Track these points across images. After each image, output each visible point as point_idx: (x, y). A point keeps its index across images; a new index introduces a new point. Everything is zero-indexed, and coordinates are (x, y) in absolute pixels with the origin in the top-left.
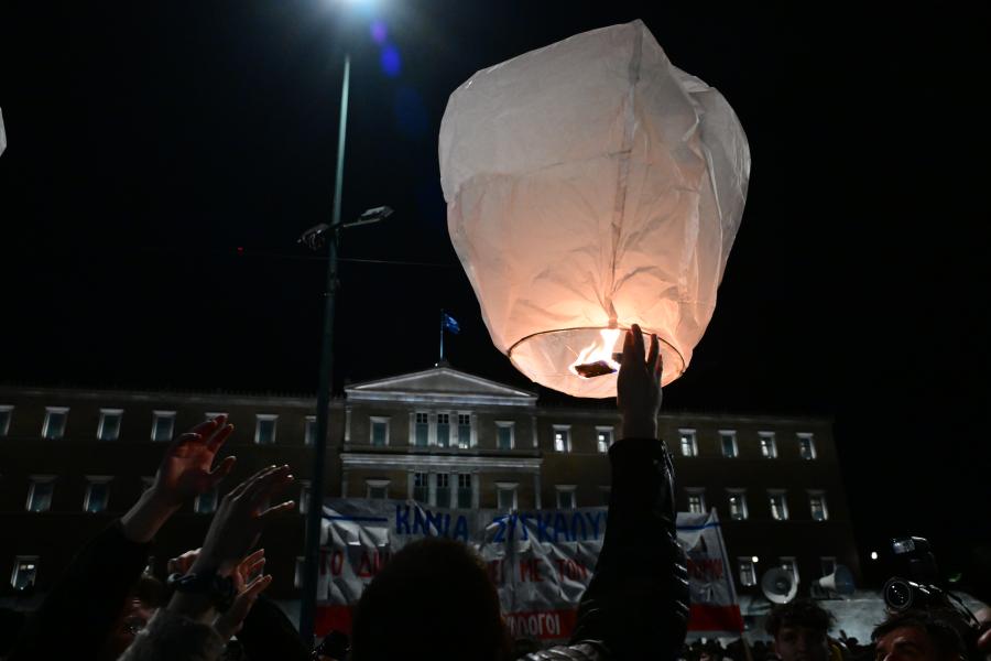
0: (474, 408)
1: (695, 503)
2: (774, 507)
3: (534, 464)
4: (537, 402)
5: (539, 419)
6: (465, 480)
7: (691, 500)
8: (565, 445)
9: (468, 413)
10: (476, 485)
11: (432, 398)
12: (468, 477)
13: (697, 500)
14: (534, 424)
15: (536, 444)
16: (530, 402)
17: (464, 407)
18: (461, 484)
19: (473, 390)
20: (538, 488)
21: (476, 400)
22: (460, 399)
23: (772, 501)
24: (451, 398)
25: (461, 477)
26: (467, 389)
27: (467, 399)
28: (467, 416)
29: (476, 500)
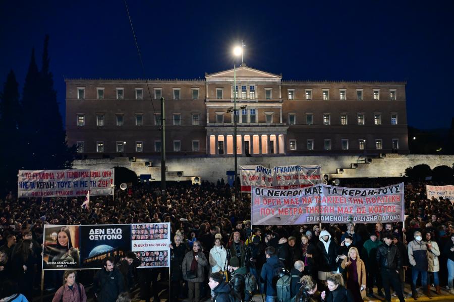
0: (256, 83)
1: (343, 119)
2: (376, 120)
3: (279, 105)
4: (281, 80)
5: (282, 87)
6: (253, 111)
7: (342, 117)
8: (292, 97)
9: (254, 85)
10: (257, 114)
11: (239, 79)
12: (254, 110)
13: (344, 117)
14: (280, 88)
15: (280, 97)
16: (278, 80)
17: (252, 82)
18: (251, 113)
19: (256, 76)
20: (281, 114)
21: (257, 80)
22: (251, 79)
23: (376, 117)
24: (247, 79)
25: (251, 110)
26: (253, 75)
27: (253, 79)
28: (253, 87)
29: (257, 119)
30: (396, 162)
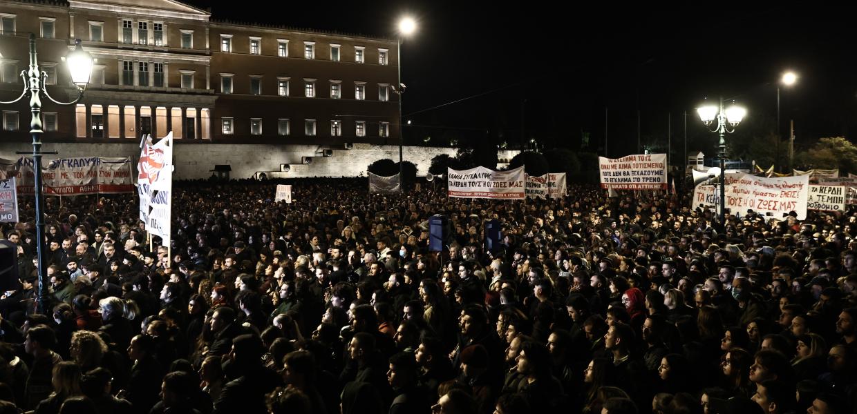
0: (165, 20)
1: (309, 88)
2: (358, 92)
3: (206, 60)
4: (210, 18)
5: (211, 30)
6: (159, 67)
7: (308, 86)
8: (228, 47)
9: (161, 23)
10: (166, 71)
11: (134, 10)
12: (161, 65)
13: (311, 86)
14: (207, 33)
15: (208, 46)
16: (205, 18)
17: (158, 18)
18: (156, 70)
19: (166, 7)
20: (208, 75)
21: (166, 14)
22: (155, 12)
23: (358, 89)
24: (149, 12)
25: (156, 65)
26: (159, 6)
27: (160, 13)
28: (160, 25)
29: (166, 81)
30: (367, 156)
